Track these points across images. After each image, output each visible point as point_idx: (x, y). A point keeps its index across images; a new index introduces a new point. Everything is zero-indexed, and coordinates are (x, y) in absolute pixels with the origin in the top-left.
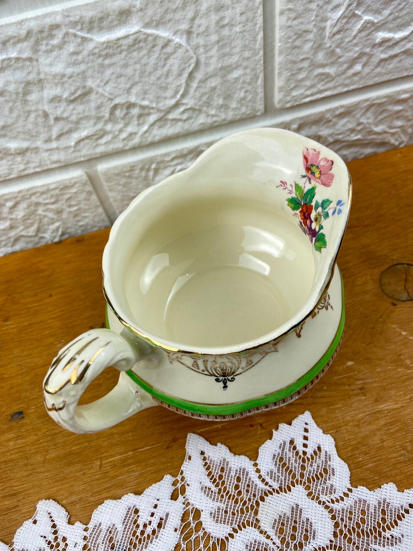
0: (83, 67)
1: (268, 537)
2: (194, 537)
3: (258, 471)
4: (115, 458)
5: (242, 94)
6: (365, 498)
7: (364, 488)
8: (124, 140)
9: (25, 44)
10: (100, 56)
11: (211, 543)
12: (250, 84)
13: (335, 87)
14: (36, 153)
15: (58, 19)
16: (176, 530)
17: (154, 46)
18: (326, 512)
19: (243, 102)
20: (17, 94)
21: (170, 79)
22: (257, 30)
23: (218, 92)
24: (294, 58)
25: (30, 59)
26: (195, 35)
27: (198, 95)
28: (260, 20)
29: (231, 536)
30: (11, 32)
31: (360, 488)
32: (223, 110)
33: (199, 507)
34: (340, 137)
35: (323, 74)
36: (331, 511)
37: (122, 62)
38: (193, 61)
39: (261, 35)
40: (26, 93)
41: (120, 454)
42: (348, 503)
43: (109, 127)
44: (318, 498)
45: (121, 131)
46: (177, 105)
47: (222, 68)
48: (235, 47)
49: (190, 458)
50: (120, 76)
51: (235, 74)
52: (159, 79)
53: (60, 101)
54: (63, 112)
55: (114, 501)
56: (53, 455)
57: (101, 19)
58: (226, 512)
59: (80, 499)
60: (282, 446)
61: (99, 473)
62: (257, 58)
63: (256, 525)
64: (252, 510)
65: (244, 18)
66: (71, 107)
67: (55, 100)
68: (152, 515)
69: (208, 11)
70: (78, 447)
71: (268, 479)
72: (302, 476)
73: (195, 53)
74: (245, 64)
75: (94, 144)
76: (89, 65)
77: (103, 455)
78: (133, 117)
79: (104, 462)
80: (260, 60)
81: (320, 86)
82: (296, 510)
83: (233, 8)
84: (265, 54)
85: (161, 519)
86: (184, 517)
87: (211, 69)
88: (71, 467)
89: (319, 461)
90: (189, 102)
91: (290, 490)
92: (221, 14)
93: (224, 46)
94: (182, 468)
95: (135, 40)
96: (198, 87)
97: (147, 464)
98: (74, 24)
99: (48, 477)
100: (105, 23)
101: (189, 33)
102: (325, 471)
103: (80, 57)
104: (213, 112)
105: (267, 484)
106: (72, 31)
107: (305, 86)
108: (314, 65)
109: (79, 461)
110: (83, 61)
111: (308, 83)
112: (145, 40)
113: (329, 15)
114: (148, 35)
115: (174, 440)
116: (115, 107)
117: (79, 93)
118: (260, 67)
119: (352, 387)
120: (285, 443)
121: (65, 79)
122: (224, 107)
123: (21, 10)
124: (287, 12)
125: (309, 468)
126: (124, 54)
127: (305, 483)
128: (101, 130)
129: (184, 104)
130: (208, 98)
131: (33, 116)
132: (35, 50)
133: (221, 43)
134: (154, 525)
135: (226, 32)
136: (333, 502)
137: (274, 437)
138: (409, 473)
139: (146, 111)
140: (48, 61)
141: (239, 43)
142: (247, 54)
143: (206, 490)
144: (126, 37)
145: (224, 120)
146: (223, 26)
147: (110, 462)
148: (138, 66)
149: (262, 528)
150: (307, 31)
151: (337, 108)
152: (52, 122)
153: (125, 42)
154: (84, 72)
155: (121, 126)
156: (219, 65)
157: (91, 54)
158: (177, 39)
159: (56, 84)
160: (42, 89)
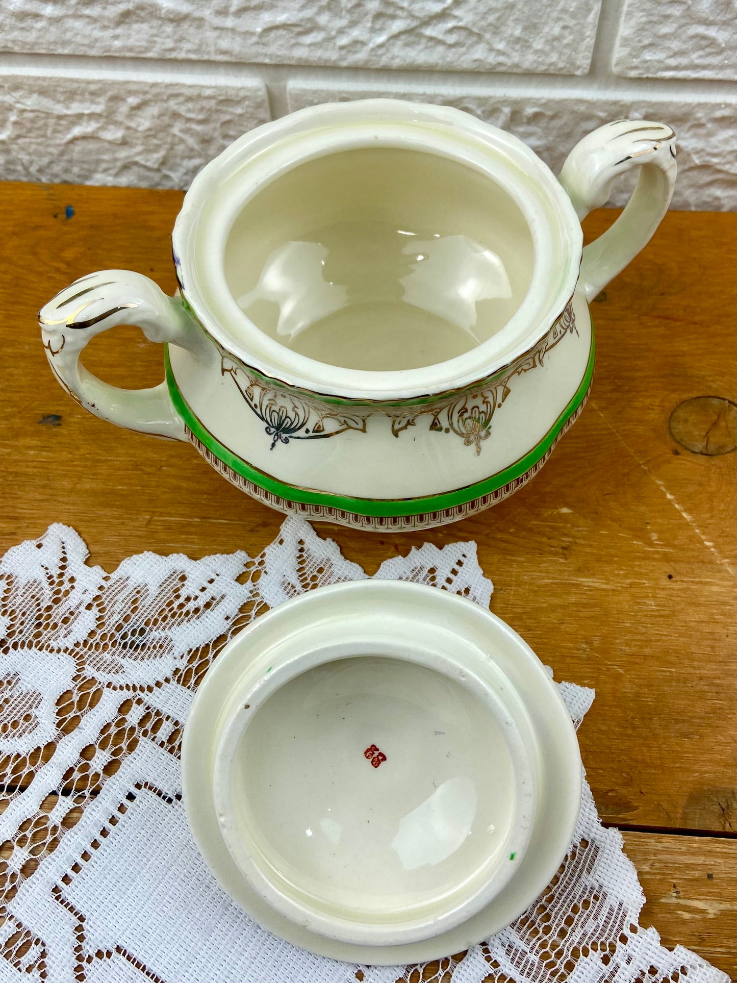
4: (173, 519)
5: (557, 31)
8: (342, 48)
12: (573, 16)
13: (722, 67)
14: (198, 27)
16: (227, 619)
19: (555, 43)
23: (517, 14)
27: (481, 8)
32: (517, 47)
33: (269, 603)
34: (715, 161)
35: (703, 38)
41: (182, 516)
43: (323, 19)
45: (341, 31)
46: (443, 15)
49: (281, 542)
55: (158, 556)
56: (87, 486)
59: (106, 553)
60: (416, 572)
61: (144, 529)
68: (203, 590)
70: (125, 487)
75: (293, 41)
77: (158, 510)
78: (366, 14)
79: (155, 518)
81: (695, 57)
85: (213, 599)
86: (245, 607)
88: (107, 509)
90: (464, 16)
94: (265, 550)
97: (214, 541)
99: (71, 511)
104: (501, 46)
107: (669, 49)
108: (690, 18)
109: (122, 507)
111: (675, 45)
115: (265, 525)
119: (552, 542)
120: (421, 569)
122: (522, 43)
128: (310, 20)
129: (455, 17)
130: (498, 19)
134: (201, 602)
137: (410, 556)
139: (390, 11)
145: (517, 66)
147: (165, 521)
151: (718, 106)
155: (343, 23)
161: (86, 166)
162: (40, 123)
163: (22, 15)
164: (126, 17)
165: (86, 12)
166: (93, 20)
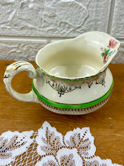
0: (56, 8)
1: (57, 161)
2: (32, 152)
3: (63, 139)
4: (19, 121)
5: (100, 30)
6: (98, 161)
7: (99, 158)
10: (61, 6)
11: (37, 156)
12: (103, 27)
14: (36, 30)
16: (27, 148)
17: (77, 7)
18: (82, 160)
20: (36, 10)
21: (79, 19)
22: (108, 10)
23: (93, 27)
24: (118, 23)
26: (89, 7)
27: (87, 26)
28: (109, 8)
29: (45, 156)
31: (98, 157)
33: (38, 143)
36: (84, 161)
37: (67, 10)
38: (88, 14)
39: (109, 12)
40: (38, 11)
41: (21, 120)
42: (91, 160)
44: (81, 155)
45: (61, 31)
46: (80, 27)
47: (95, 19)
48: (101, 14)
49: (42, 128)
51: (99, 23)
52: (76, 17)
53: (47, 16)
54: (47, 20)
55: (11, 132)
58: (46, 148)
60: (75, 135)
61: (11, 123)
62: (107, 19)
63: (55, 156)
64: (56, 150)
65: (105, 6)
66: (49, 19)
67: (46, 15)
68: (22, 140)
70: (9, 114)
71: (66, 143)
72: (78, 146)
73: (88, 13)
74: (103, 20)
75: (53, 33)
76: (58, 8)
77: (15, 119)
78: (66, 27)
80: (107, 20)
82: (71, 156)
83: (102, 2)
84: (109, 19)
85: (24, 142)
86: (32, 145)
87: (92, 19)
89: (86, 143)
90: (83, 27)
91: (72, 149)
92: (98, 3)
93: (97, 13)
94: (38, 130)
95: (72, 4)
96: (87, 23)
97: (27, 126)
101: (88, 6)
102: (87, 147)
103: (56, 5)
105: (65, 144)
107: (121, 33)
110: (56, 6)
112: (75, 5)
114: (76, 3)
115: (40, 122)
116: (62, 22)
117: (53, 15)
118: (107, 22)
119: (108, 125)
120: (76, 134)
121: (50, 10)
124: (118, 7)
125: (82, 144)
126: (68, 7)
127: (78, 148)
128: (56, 29)
129: (82, 28)
130: (90, 28)
131: (38, 18)
133: (97, 12)
134: (20, 144)
135: (99, 9)
136: (86, 158)
137: (73, 131)
138: (118, 159)
139: (70, 27)
140: (47, 3)
141: (102, 13)
142: (104, 17)
143: (43, 139)
144: (70, 2)
146: (98, 7)
147: (16, 121)
148: (71, 12)
149: (56, 157)
152: (43, 22)
153: (69, 4)
154: (56, 9)
155: (62, 29)
156: (95, 18)
157: (59, 4)
158: (84, 7)
159: (47, 11)
160: (43, 11)
161: (13, 58)
162: (5, 49)
163: (3, 28)
164: (22, 28)
165: (15, 27)
166: (16, 29)
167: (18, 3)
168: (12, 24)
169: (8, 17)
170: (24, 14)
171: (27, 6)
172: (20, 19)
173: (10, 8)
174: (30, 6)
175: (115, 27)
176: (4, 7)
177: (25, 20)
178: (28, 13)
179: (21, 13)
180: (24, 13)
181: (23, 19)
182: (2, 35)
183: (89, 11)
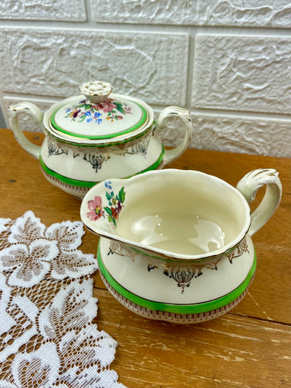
0: (108, 57)
5: (175, 93)
9: (89, 41)
10: (116, 55)
12: (179, 88)
13: (223, 106)
15: (104, 35)
17: (138, 58)
19: (175, 97)
20: (80, 60)
21: (143, 74)
22: (184, 64)
23: (163, 88)
24: (201, 83)
25: (89, 47)
26: (156, 58)
27: (154, 86)
28: (186, 60)
30: (85, 34)
34: (226, 135)
35: (216, 96)
37: (124, 60)
38: (154, 69)
39: (186, 67)
40: (84, 61)
46: (143, 88)
47: (166, 77)
50: (122, 66)
51: (172, 82)
52: (138, 72)
53: (96, 69)
54: (96, 74)
57: (120, 40)
62: (184, 77)
65: (179, 57)
66: (99, 73)
67: (94, 67)
69: (163, 50)
73: (156, 66)
74: (177, 78)
76: (111, 57)
78: (123, 87)
80: (184, 79)
81: (214, 102)
83: (174, 52)
87: (161, 76)
90: (149, 88)
92: (169, 53)
93: (168, 67)
95: (131, 52)
96: (154, 82)
98: (109, 38)
100: (121, 42)
101: (154, 57)
103: (108, 53)
104: (160, 97)
106: (108, 41)
107: (206, 99)
108: (211, 90)
110: (109, 55)
111: (208, 98)
112: (135, 54)
113: (219, 67)
114: (137, 52)
116: (117, 79)
117: (104, 68)
118: (185, 82)
121: (100, 60)
122: (165, 96)
123: (92, 28)
124: (199, 60)
126: (125, 57)
129: (147, 88)
130: (158, 89)
131: (83, 71)
132: (92, 44)
133: (167, 65)
135: (170, 61)
139: (130, 86)
140: (95, 50)
141: (175, 68)
142: (179, 74)
144: (128, 50)
145: (164, 103)
146: (170, 58)
148: (130, 64)
150: (208, 72)
151: (223, 118)
152: (90, 77)
153: (127, 52)
154: (108, 59)
155: (117, 89)
156: (166, 75)
157: (113, 53)
158: (148, 58)
159: (97, 61)
160: (90, 61)
163: (35, 83)
164: (61, 85)
165: (51, 83)
166: (53, 86)
167: (55, 48)
168: (48, 77)
169: (42, 68)
170: (63, 65)
171: (69, 54)
172: (59, 71)
173: (45, 55)
174: (73, 53)
175: (197, 90)
176: (36, 53)
177: (65, 73)
178: (69, 64)
179: (60, 62)
180: (63, 62)
181: (61, 71)
182: (32, 93)
183: (157, 64)
